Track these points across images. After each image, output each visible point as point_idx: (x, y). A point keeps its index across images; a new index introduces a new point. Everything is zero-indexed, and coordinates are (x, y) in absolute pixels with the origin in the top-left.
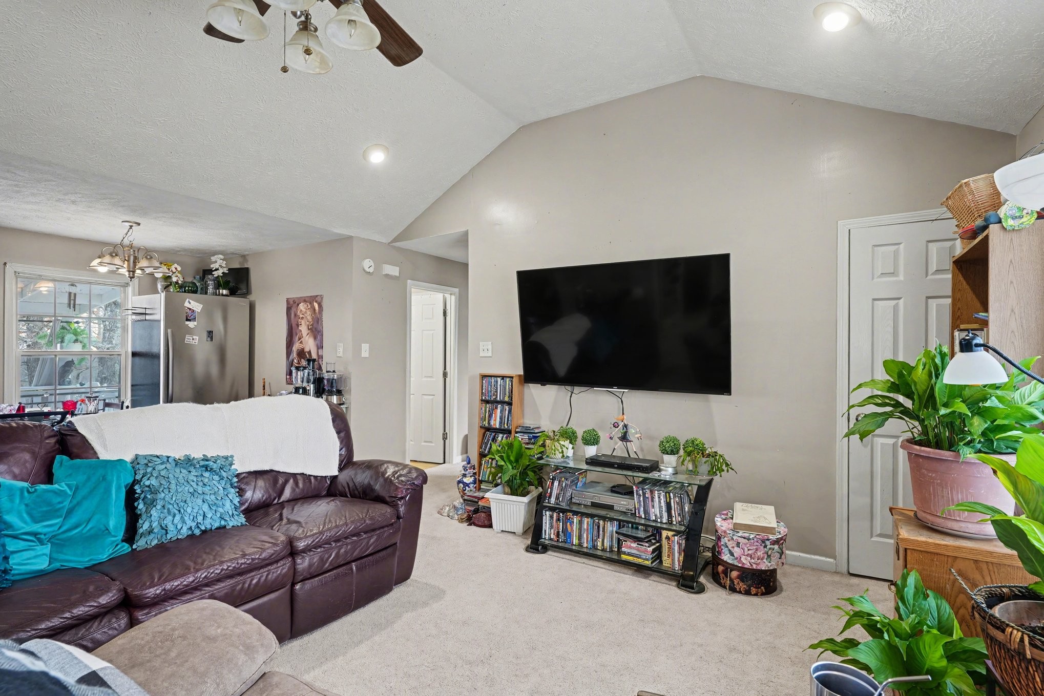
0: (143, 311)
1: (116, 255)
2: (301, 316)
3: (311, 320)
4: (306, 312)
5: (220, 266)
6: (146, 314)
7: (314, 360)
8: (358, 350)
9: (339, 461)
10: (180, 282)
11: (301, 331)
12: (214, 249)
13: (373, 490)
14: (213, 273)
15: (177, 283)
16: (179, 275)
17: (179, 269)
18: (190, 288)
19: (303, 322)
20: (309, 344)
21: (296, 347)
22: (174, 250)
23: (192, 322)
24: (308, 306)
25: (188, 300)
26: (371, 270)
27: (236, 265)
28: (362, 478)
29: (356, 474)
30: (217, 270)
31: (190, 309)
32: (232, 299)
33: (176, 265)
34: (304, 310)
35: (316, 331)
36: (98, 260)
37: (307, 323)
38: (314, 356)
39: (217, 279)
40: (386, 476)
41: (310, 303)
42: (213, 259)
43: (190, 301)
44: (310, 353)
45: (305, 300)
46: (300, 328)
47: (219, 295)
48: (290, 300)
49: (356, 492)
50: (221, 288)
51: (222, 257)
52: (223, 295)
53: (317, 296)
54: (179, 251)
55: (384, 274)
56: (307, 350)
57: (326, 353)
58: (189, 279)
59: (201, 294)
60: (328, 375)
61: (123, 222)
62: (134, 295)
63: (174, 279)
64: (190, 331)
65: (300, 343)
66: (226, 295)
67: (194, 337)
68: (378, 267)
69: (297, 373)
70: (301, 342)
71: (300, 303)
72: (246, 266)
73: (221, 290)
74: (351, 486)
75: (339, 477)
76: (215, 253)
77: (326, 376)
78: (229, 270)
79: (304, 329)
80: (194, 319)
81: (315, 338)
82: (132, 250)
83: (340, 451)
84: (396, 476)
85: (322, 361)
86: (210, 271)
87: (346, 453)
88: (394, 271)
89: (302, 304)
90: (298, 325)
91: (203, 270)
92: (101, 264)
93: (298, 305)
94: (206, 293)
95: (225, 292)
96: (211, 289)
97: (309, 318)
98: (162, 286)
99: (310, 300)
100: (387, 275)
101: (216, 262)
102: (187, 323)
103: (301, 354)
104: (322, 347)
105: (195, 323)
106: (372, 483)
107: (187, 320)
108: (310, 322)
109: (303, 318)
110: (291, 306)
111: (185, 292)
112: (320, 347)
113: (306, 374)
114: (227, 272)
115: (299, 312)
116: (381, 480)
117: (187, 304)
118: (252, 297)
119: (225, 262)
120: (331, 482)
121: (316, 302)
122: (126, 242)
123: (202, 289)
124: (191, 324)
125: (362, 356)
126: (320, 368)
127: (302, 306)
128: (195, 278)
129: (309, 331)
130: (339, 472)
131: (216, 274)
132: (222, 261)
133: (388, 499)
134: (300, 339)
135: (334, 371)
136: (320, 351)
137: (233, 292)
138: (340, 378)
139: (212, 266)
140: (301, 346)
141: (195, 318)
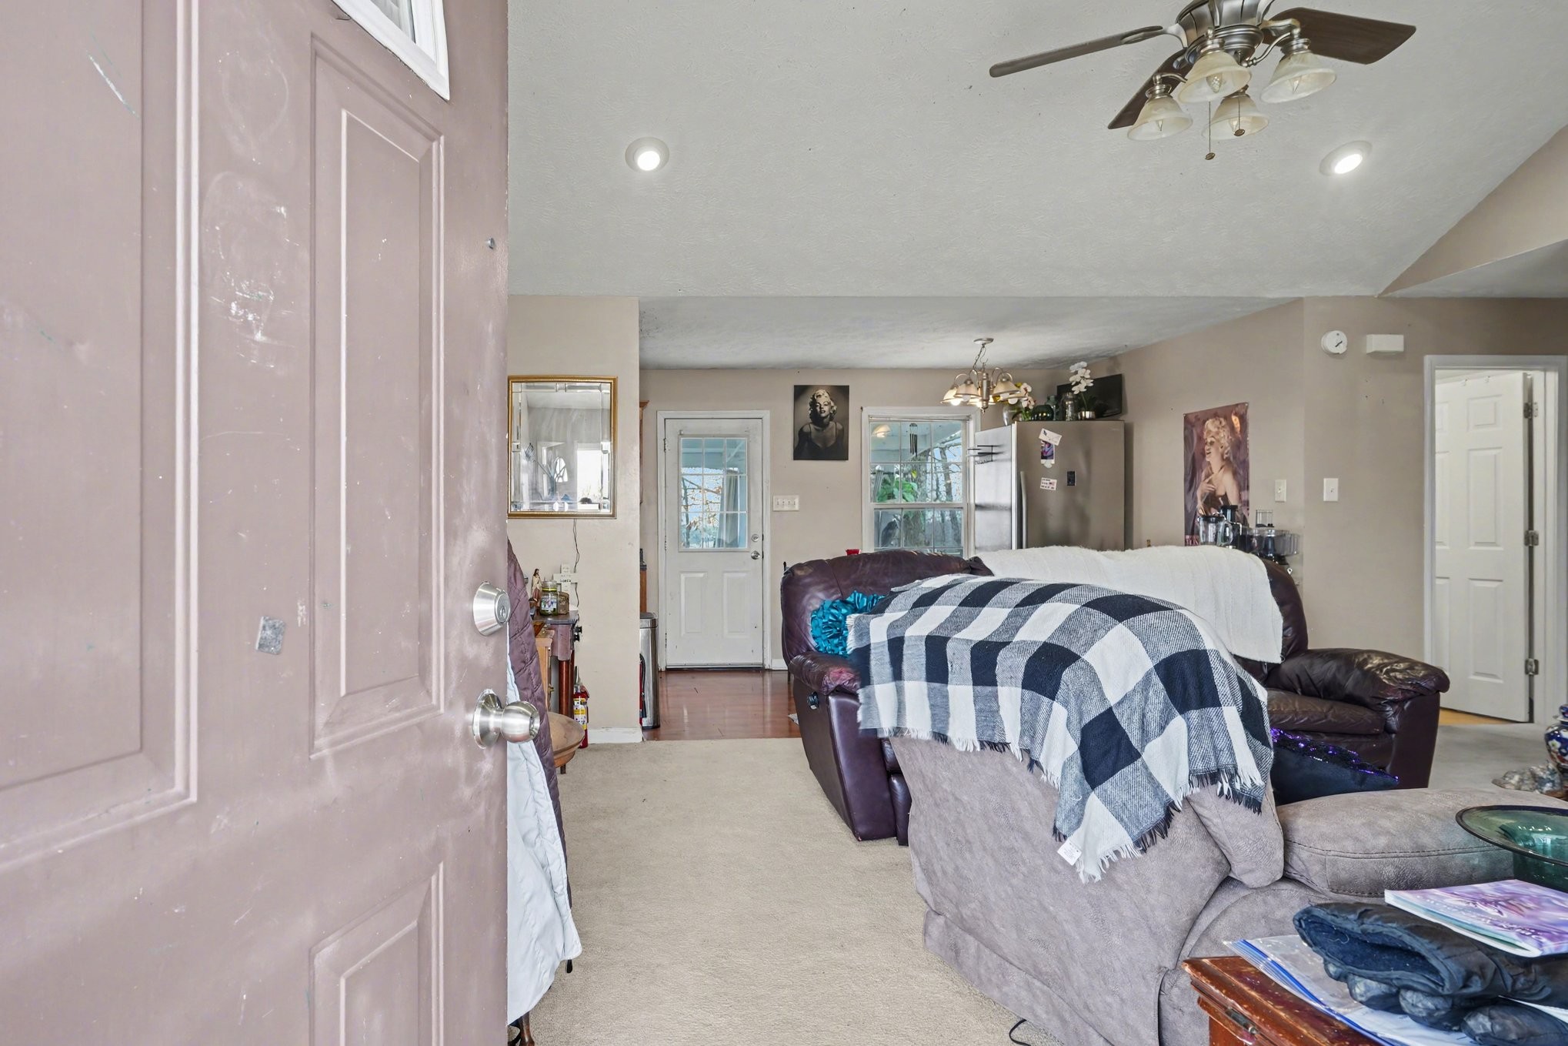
0: (988, 450)
1: (972, 383)
2: (1209, 440)
3: (1227, 445)
4: (1218, 433)
5: (1082, 379)
6: (992, 454)
7: (1234, 508)
8: (1314, 489)
9: (1283, 645)
10: (1031, 407)
11: (1209, 463)
12: (1073, 355)
13: (1341, 687)
14: (1073, 389)
15: (1027, 409)
16: (1030, 398)
17: (1029, 390)
18: (1045, 414)
19: (1213, 450)
20: (1225, 484)
21: (1202, 489)
22: (1020, 365)
23: (1048, 460)
24: (1221, 423)
25: (1043, 430)
26: (1341, 349)
27: (1104, 374)
28: (1321, 671)
29: (1311, 666)
30: (1077, 383)
31: (1046, 443)
32: (1100, 424)
33: (1025, 385)
34: (1214, 430)
35: (1238, 463)
36: (954, 392)
37: (1220, 450)
38: (1233, 501)
39: (1079, 398)
40: (1366, 668)
41: (1225, 418)
42: (1073, 368)
43: (1047, 431)
44: (1225, 498)
45: (1215, 414)
46: (1207, 460)
47: (1081, 419)
48: (1190, 416)
49: (1312, 688)
50: (1083, 408)
51: (1084, 364)
52: (1086, 419)
53: (1237, 405)
54: (1027, 365)
55: (1369, 350)
56: (1221, 492)
57: (1256, 496)
58: (1042, 402)
59: (1057, 420)
60: (1259, 531)
61: (975, 341)
62: (976, 430)
63: (1024, 404)
64: (1046, 473)
65: (1208, 483)
66: (1090, 419)
67: (1052, 481)
68: (1355, 341)
69: (1206, 527)
70: (1210, 482)
71: (1208, 419)
72: (1118, 373)
73: (1083, 413)
74: (1302, 679)
75: (1283, 666)
76: (1074, 361)
77: (1255, 532)
78: (1096, 381)
79: (1214, 459)
80: (1051, 456)
81: (1235, 474)
82: (984, 374)
83: (1284, 630)
84: (1385, 670)
85: (1248, 509)
86: (1068, 387)
87: (1294, 635)
88: (1393, 343)
89: (1210, 420)
90: (1204, 455)
91: (1058, 387)
92: (956, 396)
93: (1204, 422)
94: (1064, 419)
95: (1088, 414)
96: (1069, 413)
97: (1225, 442)
98: (1009, 414)
99: (1222, 414)
100: (1376, 355)
101: (1076, 373)
102: (1043, 461)
103: (1211, 500)
104: (1248, 487)
105: (1053, 461)
106: (1339, 677)
107: (1044, 457)
108: (1226, 448)
109: (1212, 443)
110: (1193, 425)
111: (1038, 419)
112: (1243, 485)
113: (1221, 529)
114: (1092, 385)
115: (1205, 433)
116: (1357, 673)
117: (1042, 437)
118: (1127, 418)
119: (1089, 371)
120: (1269, 672)
121: (1236, 414)
122: (979, 364)
123: (1057, 414)
124: (1048, 463)
125: (1325, 499)
126: (1245, 521)
127: (1210, 425)
128: (1049, 399)
129: (1224, 463)
130: (1282, 659)
131: (1076, 390)
132: (1084, 370)
133: (1368, 700)
134: (1207, 476)
135: (1270, 525)
136: (1243, 493)
137: (1100, 414)
138: (1281, 535)
139: (1071, 379)
140: (1211, 487)
141: (1053, 454)
